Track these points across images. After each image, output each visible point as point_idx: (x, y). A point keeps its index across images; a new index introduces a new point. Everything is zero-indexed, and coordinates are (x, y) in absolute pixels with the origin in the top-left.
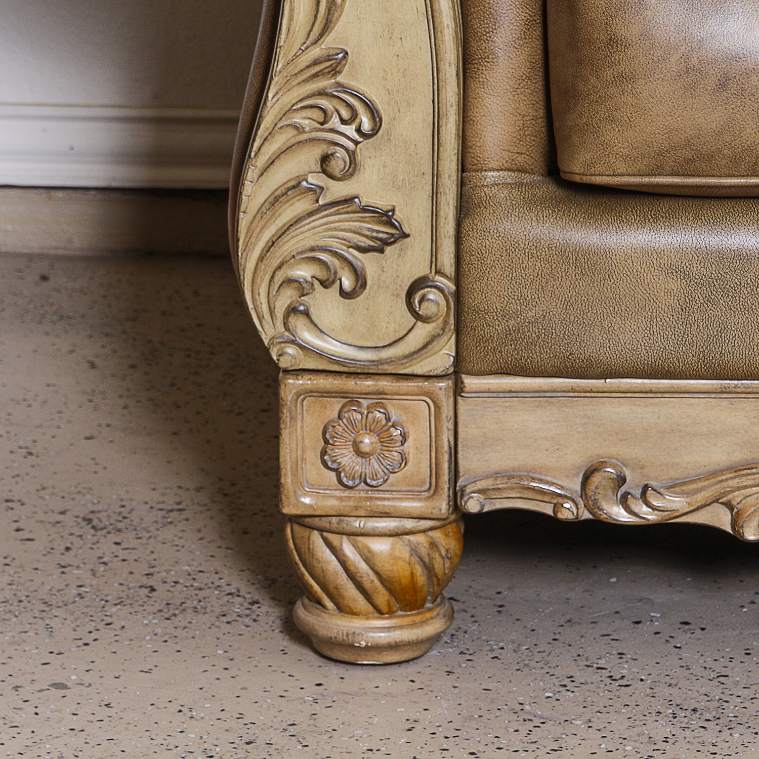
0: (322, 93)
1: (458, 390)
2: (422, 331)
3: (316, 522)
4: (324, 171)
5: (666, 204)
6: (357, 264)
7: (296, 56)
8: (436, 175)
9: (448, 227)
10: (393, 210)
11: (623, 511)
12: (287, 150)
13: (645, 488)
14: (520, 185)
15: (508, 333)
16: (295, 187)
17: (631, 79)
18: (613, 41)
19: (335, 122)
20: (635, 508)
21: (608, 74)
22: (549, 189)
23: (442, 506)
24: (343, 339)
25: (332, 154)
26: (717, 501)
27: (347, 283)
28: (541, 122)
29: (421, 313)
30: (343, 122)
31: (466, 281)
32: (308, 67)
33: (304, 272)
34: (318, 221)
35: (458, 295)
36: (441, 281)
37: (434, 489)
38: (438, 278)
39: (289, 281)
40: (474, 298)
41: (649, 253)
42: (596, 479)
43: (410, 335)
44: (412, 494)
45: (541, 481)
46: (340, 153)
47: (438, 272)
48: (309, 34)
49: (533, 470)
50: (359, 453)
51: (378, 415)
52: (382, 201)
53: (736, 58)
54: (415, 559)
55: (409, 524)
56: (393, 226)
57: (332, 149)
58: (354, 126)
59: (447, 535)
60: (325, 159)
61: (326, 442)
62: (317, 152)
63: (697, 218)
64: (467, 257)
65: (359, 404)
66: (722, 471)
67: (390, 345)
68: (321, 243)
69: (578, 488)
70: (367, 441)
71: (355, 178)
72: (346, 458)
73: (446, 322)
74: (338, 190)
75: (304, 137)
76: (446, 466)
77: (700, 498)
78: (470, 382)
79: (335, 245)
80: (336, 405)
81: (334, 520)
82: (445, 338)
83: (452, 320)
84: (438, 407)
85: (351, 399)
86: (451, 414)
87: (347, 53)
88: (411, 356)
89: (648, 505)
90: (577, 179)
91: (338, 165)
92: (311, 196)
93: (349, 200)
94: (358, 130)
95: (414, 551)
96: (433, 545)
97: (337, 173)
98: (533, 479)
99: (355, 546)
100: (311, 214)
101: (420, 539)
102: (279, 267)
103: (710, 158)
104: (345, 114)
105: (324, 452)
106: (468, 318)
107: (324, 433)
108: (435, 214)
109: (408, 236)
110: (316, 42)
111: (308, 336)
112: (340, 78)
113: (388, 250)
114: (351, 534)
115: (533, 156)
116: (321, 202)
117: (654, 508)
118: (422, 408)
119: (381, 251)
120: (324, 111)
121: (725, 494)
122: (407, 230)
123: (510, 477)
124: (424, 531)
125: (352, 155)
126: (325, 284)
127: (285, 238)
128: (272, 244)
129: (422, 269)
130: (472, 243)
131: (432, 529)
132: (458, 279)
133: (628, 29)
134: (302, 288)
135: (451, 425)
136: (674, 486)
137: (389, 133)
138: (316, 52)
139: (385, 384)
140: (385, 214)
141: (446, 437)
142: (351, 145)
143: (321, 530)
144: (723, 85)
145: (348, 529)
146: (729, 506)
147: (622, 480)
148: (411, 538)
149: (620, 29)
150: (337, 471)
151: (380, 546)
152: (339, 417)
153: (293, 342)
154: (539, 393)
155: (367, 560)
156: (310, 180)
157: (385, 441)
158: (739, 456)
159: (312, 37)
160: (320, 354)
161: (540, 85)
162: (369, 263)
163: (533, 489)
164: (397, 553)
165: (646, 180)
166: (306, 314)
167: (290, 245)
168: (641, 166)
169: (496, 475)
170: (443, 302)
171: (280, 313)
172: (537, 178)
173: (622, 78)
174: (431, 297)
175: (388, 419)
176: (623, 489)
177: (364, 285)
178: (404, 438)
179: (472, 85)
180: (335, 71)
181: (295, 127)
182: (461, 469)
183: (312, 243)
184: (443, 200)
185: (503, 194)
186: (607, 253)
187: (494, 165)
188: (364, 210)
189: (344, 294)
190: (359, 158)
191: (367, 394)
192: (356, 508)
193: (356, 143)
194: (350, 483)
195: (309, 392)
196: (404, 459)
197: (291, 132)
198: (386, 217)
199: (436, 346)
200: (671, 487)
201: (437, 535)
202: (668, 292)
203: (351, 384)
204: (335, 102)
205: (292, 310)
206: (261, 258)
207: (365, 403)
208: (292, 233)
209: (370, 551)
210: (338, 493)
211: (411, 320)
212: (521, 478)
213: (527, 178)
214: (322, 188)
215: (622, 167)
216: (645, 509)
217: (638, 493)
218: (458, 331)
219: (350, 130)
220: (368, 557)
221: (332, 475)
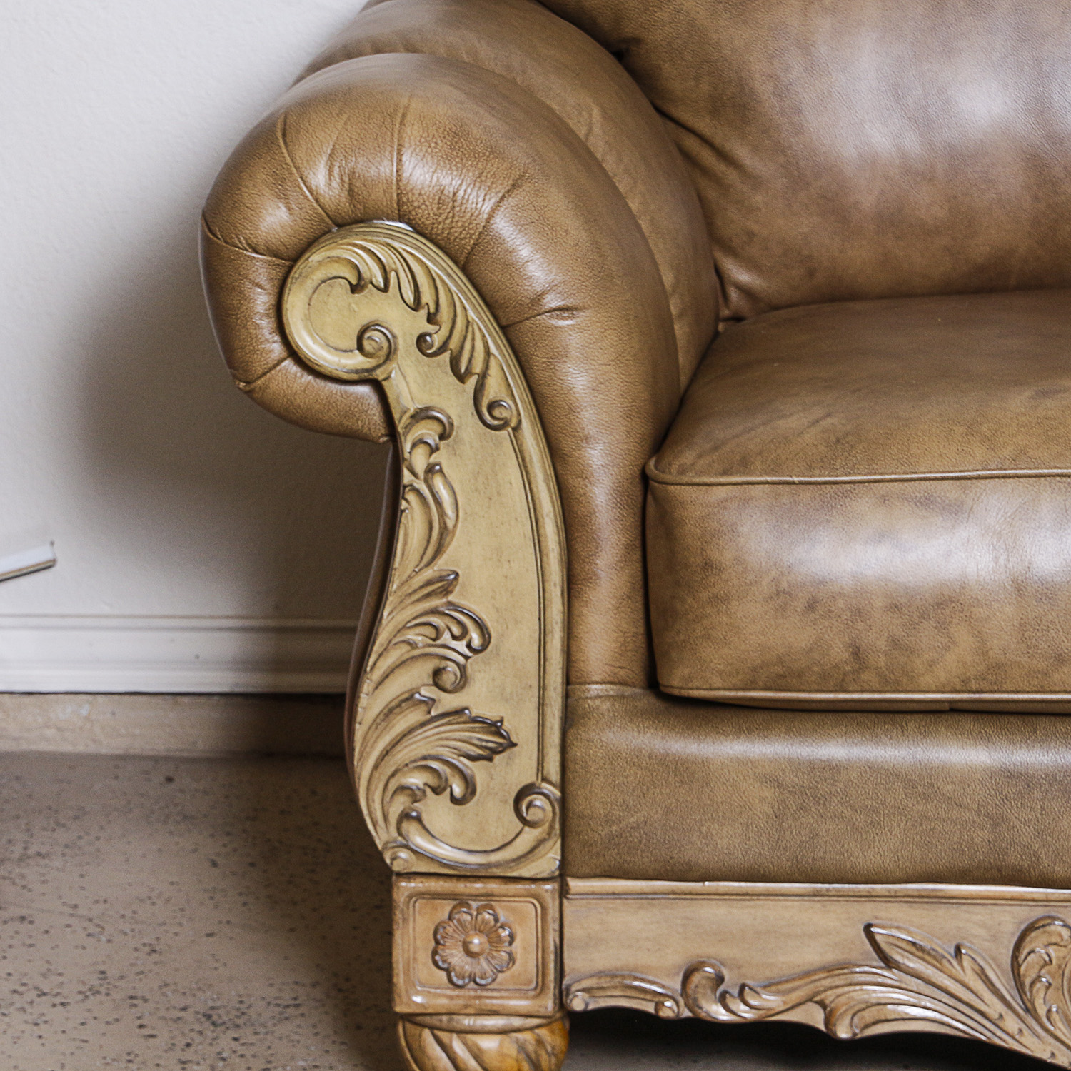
0: (434, 612)
1: (564, 892)
2: (529, 836)
3: (427, 1020)
4: (436, 684)
5: (759, 717)
6: (467, 772)
7: (410, 577)
8: (542, 688)
9: (554, 737)
10: (501, 721)
11: (722, 1010)
12: (401, 664)
13: (743, 987)
14: (622, 697)
15: (611, 837)
16: (409, 700)
17: (726, 600)
18: (708, 565)
19: (446, 639)
20: (734, 1008)
21: (704, 595)
22: (649, 701)
23: (548, 1004)
24: (454, 843)
25: (444, 669)
26: (810, 1000)
27: (458, 790)
28: (641, 641)
29: (528, 818)
30: (454, 638)
31: (571, 788)
32: (421, 587)
33: (416, 780)
34: (429, 731)
35: (563, 802)
36: (547, 788)
37: (541, 989)
38: (544, 785)
39: (402, 789)
40: (580, 803)
41: (744, 763)
42: (696, 978)
43: (518, 840)
44: (520, 993)
45: (643, 980)
46: (451, 667)
47: (544, 779)
48: (422, 558)
49: (636, 969)
50: (469, 953)
51: (487, 916)
52: (491, 713)
53: (823, 583)
54: (522, 1056)
55: (517, 1022)
56: (501, 736)
57: (443, 664)
58: (464, 642)
59: (553, 1032)
60: (437, 673)
61: (437, 942)
62: (430, 665)
63: (789, 730)
64: (571, 766)
65: (469, 906)
66: (815, 972)
68: (432, 752)
69: (678, 986)
70: (476, 941)
71: (466, 690)
72: (456, 958)
73: (552, 827)
74: (449, 702)
75: (416, 652)
76: (551, 966)
77: (795, 997)
78: (575, 884)
79: (446, 753)
80: (447, 906)
81: (444, 1018)
82: (551, 843)
83: (557, 826)
84: (544, 909)
85: (461, 901)
86: (557, 915)
87: (457, 575)
88: (519, 860)
89: (746, 1004)
90: (676, 692)
91: (449, 679)
92: (423, 708)
93: (459, 712)
94: (469, 646)
95: (522, 1048)
96: (540, 1042)
97: (448, 686)
98: (636, 979)
99: (465, 1043)
100: (423, 724)
101: (527, 1036)
102: (393, 775)
103: (800, 674)
104: (456, 631)
105: (435, 953)
106: (573, 823)
107: (435, 933)
108: (541, 725)
109: (514, 745)
110: (428, 565)
111: (420, 841)
112: (451, 598)
113: (497, 758)
114: (461, 1032)
115: (633, 669)
116: (433, 713)
117: (751, 1007)
118: (529, 909)
119: (490, 759)
120: (436, 628)
121: (818, 993)
122: (514, 739)
123: (613, 976)
124: (531, 1029)
125: (462, 669)
126: (436, 791)
127: (398, 748)
128: (386, 753)
129: (529, 776)
130: (576, 752)
131: (538, 1026)
132: (563, 786)
133: (724, 555)
134: (415, 795)
135: (557, 926)
136: (770, 985)
137: (497, 647)
138: (429, 574)
139: (493, 886)
140: (494, 724)
141: (552, 938)
142: (461, 660)
143: (432, 1028)
144: (811, 606)
145: (458, 1027)
146: (822, 1004)
147: (720, 979)
148: (519, 1035)
149: (715, 555)
150: (448, 971)
151: (488, 1044)
152: (450, 918)
153: (406, 847)
154: (641, 895)
155: (476, 1057)
156: (423, 692)
157: (494, 941)
158: (831, 957)
159: (426, 560)
160: (432, 859)
161: (639, 604)
162: (478, 771)
163: (636, 988)
164: (505, 1051)
165: (741, 694)
166: (418, 819)
167: (404, 754)
168: (734, 681)
169: (599, 974)
170: (549, 808)
171: (393, 819)
172: (638, 691)
173: (718, 600)
174: (538, 803)
175: (496, 920)
176: (722, 988)
177: (473, 792)
178: (512, 938)
179: (576, 604)
180: (446, 591)
181: (408, 643)
182: (567, 969)
183: (424, 752)
184: (548, 710)
185: (606, 706)
186: (703, 763)
187: (596, 678)
188: (474, 720)
189: (454, 800)
190: (469, 671)
191: (475, 897)
192: (466, 1006)
193: (467, 658)
194: (460, 982)
195: (421, 895)
196: (512, 959)
197: (405, 648)
198: (494, 727)
199: (542, 849)
200: (768, 986)
201: (543, 1032)
202: (763, 800)
203: (460, 887)
204: (447, 620)
205: (405, 816)
206: (376, 767)
207: (474, 904)
208: (405, 742)
209: (479, 1049)
210: (449, 992)
211: (520, 825)
212: (623, 977)
213: (628, 691)
214: (433, 700)
215: (717, 682)
216: (743, 1007)
217: (735, 992)
218: (563, 836)
219: (461, 646)
220: (477, 1055)
221: (443, 975)
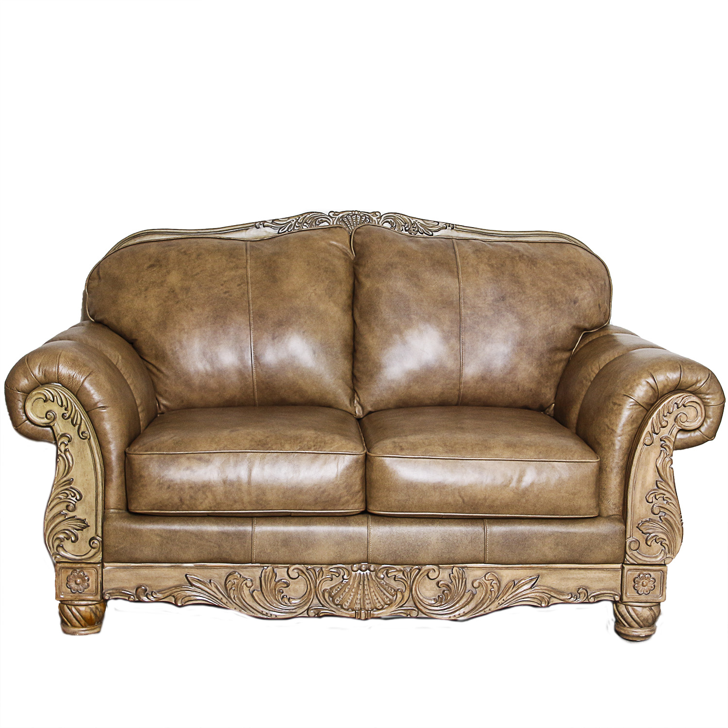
0: (66, 489)
1: (103, 567)
2: (93, 551)
3: (66, 602)
4: (67, 509)
5: (157, 518)
6: (76, 534)
7: (60, 480)
8: (97, 510)
9: (100, 524)
10: (85, 519)
11: (146, 598)
12: (57, 504)
13: (152, 592)
14: (119, 513)
15: (115, 551)
16: (59, 514)
17: (146, 485)
18: (141, 476)
19: (70, 497)
20: (149, 598)
21: (140, 485)
22: (127, 514)
23: (99, 597)
24: (72, 553)
25: (69, 505)
26: (170, 595)
27: (73, 539)
28: (125, 497)
29: (93, 546)
30: (72, 497)
31: (105, 538)
32: (63, 483)
33: (62, 536)
34: (65, 522)
35: (102, 542)
36: (98, 538)
37: (96, 594)
38: (97, 537)
39: (58, 538)
40: (106, 543)
41: (151, 530)
42: (139, 590)
43: (90, 553)
44: (92, 595)
45: (125, 591)
46: (71, 505)
47: (97, 536)
48: (63, 475)
49: (123, 587)
50: (76, 583)
51: (82, 574)
52: (82, 517)
53: (172, 481)
54: (91, 612)
55: (90, 603)
56: (85, 524)
57: (69, 504)
58: (75, 498)
59: (101, 605)
60: (67, 506)
61: (68, 581)
62: (66, 504)
63: (164, 521)
64: (104, 532)
65: (76, 571)
66: (172, 588)
67: (83, 555)
68: (66, 528)
69: (135, 592)
70: (79, 580)
71: (75, 512)
72: (73, 585)
73: (99, 549)
74: (71, 514)
75: (61, 501)
76: (99, 587)
77: (166, 595)
78: (105, 564)
79: (70, 528)
80: (71, 571)
81: (70, 602)
82: (99, 553)
83: (101, 548)
84: (97, 571)
85: (74, 569)
86: (101, 573)
87: (73, 479)
88: (90, 558)
89: (153, 596)
90: (133, 511)
91: (70, 508)
92: (64, 516)
93: (74, 517)
94: (76, 499)
95: (91, 609)
96: (97, 608)
97: (70, 510)
98: (123, 590)
99: (76, 609)
100: (64, 520)
101: (93, 606)
102: (55, 535)
103: (166, 506)
104: (73, 495)
105: (67, 584)
106: (105, 548)
107: (67, 577)
108: (96, 521)
109: (89, 526)
110: (65, 476)
111: (62, 553)
112: (71, 486)
113: (84, 530)
114: (75, 605)
115: (123, 506)
116: (66, 517)
117: (155, 597)
118: (93, 572)
119: (82, 530)
120: (67, 494)
121: (173, 593)
122: (89, 525)
123: (117, 590)
124: (94, 604)
125: (74, 505)
126: (67, 539)
127: (57, 527)
128: (53, 529)
129: (93, 535)
130: (106, 528)
131: (96, 604)
132: (102, 538)
133: (145, 473)
134: (61, 540)
135: (101, 576)
136: (160, 591)
137: (84, 499)
138: (65, 479)
139: (83, 565)
140: (83, 520)
141: (100, 579)
142: (74, 503)
143: (67, 605)
144: (169, 487)
145: (73, 604)
146: (174, 596)
147: (146, 590)
148: (90, 606)
149: (143, 473)
150: (70, 588)
151: (82, 609)
152: (71, 574)
153: (59, 554)
154: (124, 567)
155: (78, 612)
156: (64, 511)
157: (84, 581)
158: (176, 583)
159: (64, 475)
160: (66, 558)
161: (124, 488)
162: (79, 533)
163: (123, 593)
164: (87, 610)
165: (150, 511)
166: (62, 547)
167: (58, 529)
168: (149, 508)
169: (113, 589)
170: (98, 543)
171: (55, 547)
172: (124, 511)
173: (143, 486)
174: (96, 542)
175: (84, 575)
176: (147, 592)
177: (78, 539)
178: (88, 579)
179: (106, 487)
180: (70, 484)
181: (59, 498)
182: (104, 588)
183: (64, 528)
184: (98, 517)
185: (114, 515)
186: (141, 531)
187: (112, 508)
188: (78, 519)
189: (72, 541)
190: (76, 505)
191: (78, 568)
192: (76, 598)
193: (76, 502)
194: (74, 592)
195: (63, 568)
196: (88, 585)
197: (58, 499)
198: (83, 521)
199: (97, 555)
200: (159, 592)
201: (97, 605)
202: (157, 540)
203: (74, 565)
204: (70, 492)
205: (58, 546)
206: (50, 532)
207: (78, 570)
208: (59, 525)
209: (79, 610)
210: (71, 595)
211: (90, 548)
212: (120, 590)
213: (121, 511)
214: (66, 514)
215: (144, 508)
216: (152, 597)
217: (150, 593)
218: (103, 551)
219: (74, 499)
220: (79, 611)
221: (69, 590)
